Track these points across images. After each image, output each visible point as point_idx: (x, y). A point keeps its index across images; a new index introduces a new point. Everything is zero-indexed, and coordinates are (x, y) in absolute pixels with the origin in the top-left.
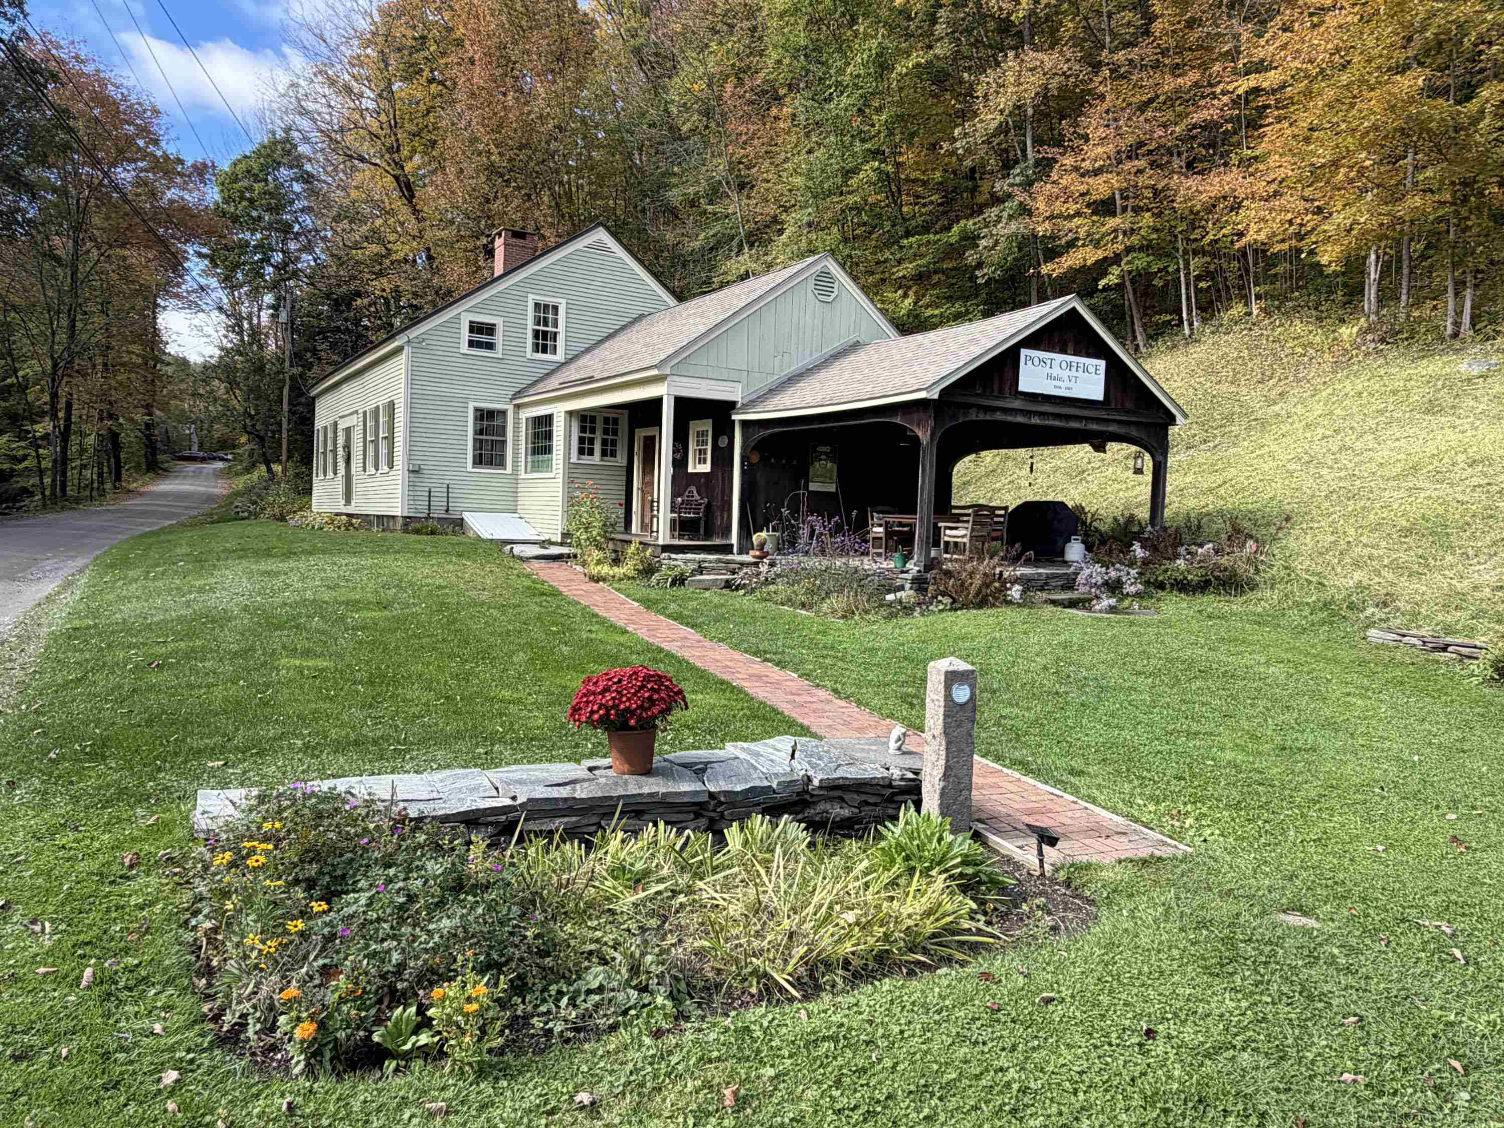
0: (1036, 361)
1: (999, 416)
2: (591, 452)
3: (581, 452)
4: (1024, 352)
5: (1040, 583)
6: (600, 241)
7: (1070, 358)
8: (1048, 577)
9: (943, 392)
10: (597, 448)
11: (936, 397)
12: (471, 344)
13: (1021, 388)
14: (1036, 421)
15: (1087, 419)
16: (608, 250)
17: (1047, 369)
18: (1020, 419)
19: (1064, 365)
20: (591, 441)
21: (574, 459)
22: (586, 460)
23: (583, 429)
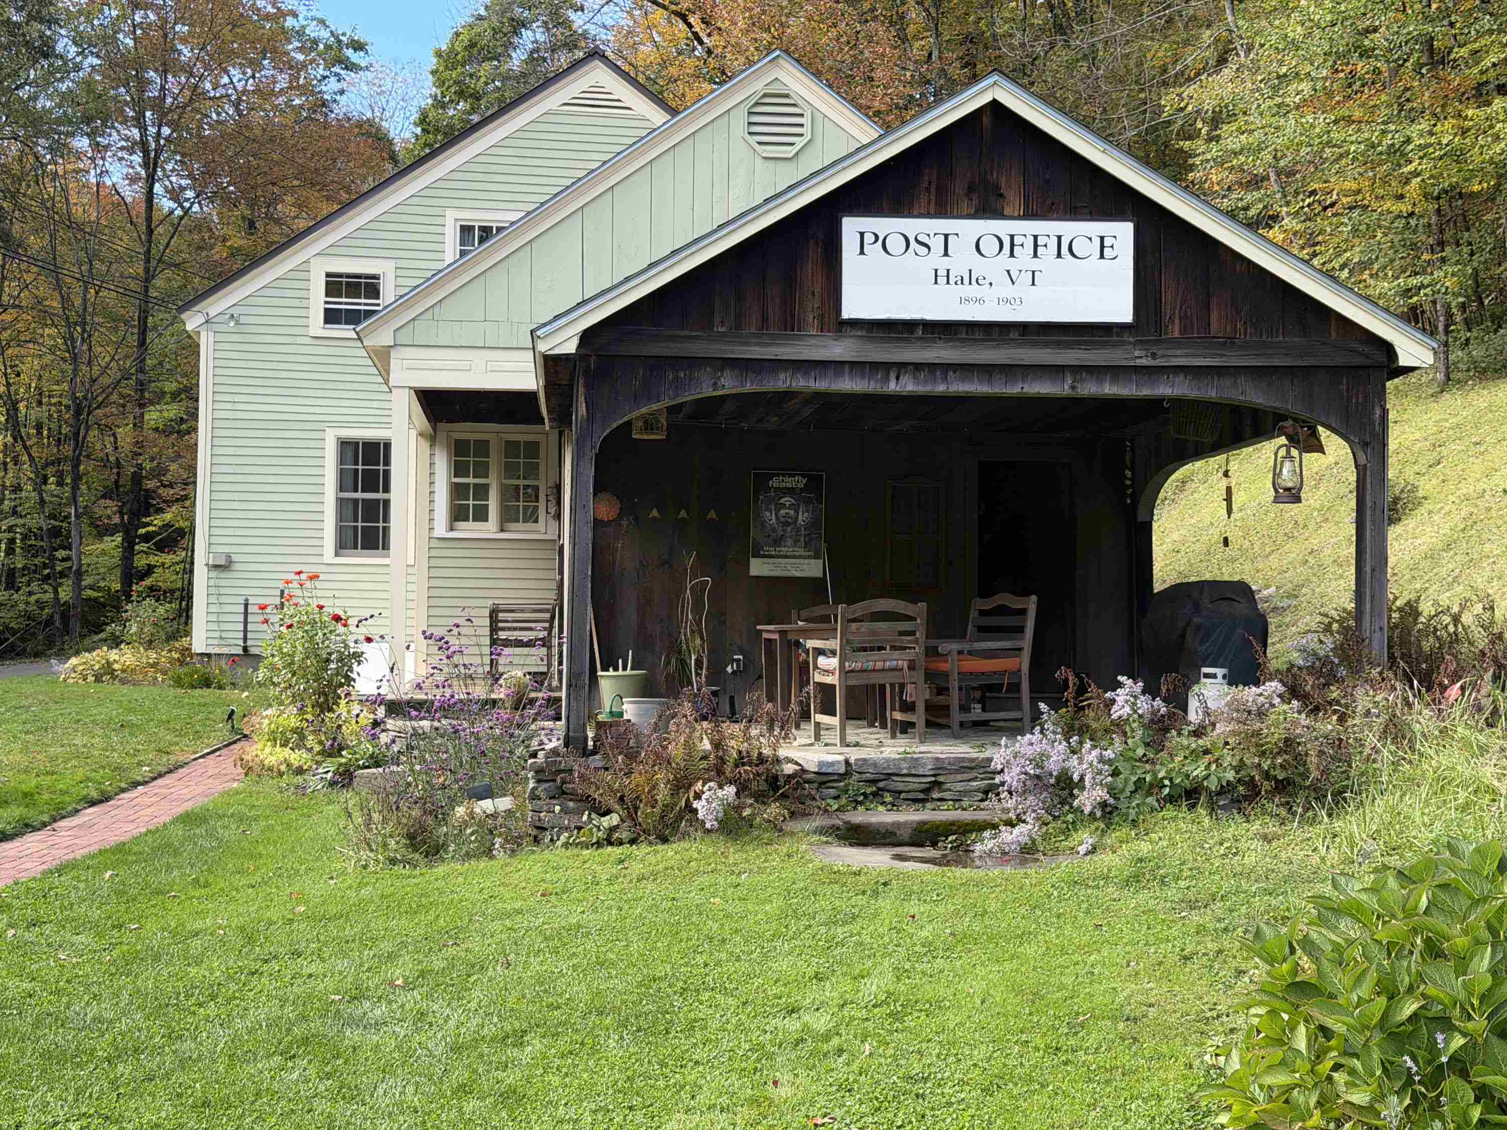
0: (896, 244)
1: (782, 382)
2: (481, 515)
3: (458, 514)
4: (851, 226)
5: (914, 784)
6: (596, 89)
7: (1003, 227)
8: (941, 767)
9: (587, 336)
10: (493, 505)
11: (571, 347)
12: (331, 317)
13: (849, 311)
14: (908, 385)
15: (1078, 370)
16: (617, 105)
17: (936, 259)
18: (848, 385)
19: (989, 246)
20: (482, 492)
21: (441, 530)
22: (469, 529)
23: (459, 469)
